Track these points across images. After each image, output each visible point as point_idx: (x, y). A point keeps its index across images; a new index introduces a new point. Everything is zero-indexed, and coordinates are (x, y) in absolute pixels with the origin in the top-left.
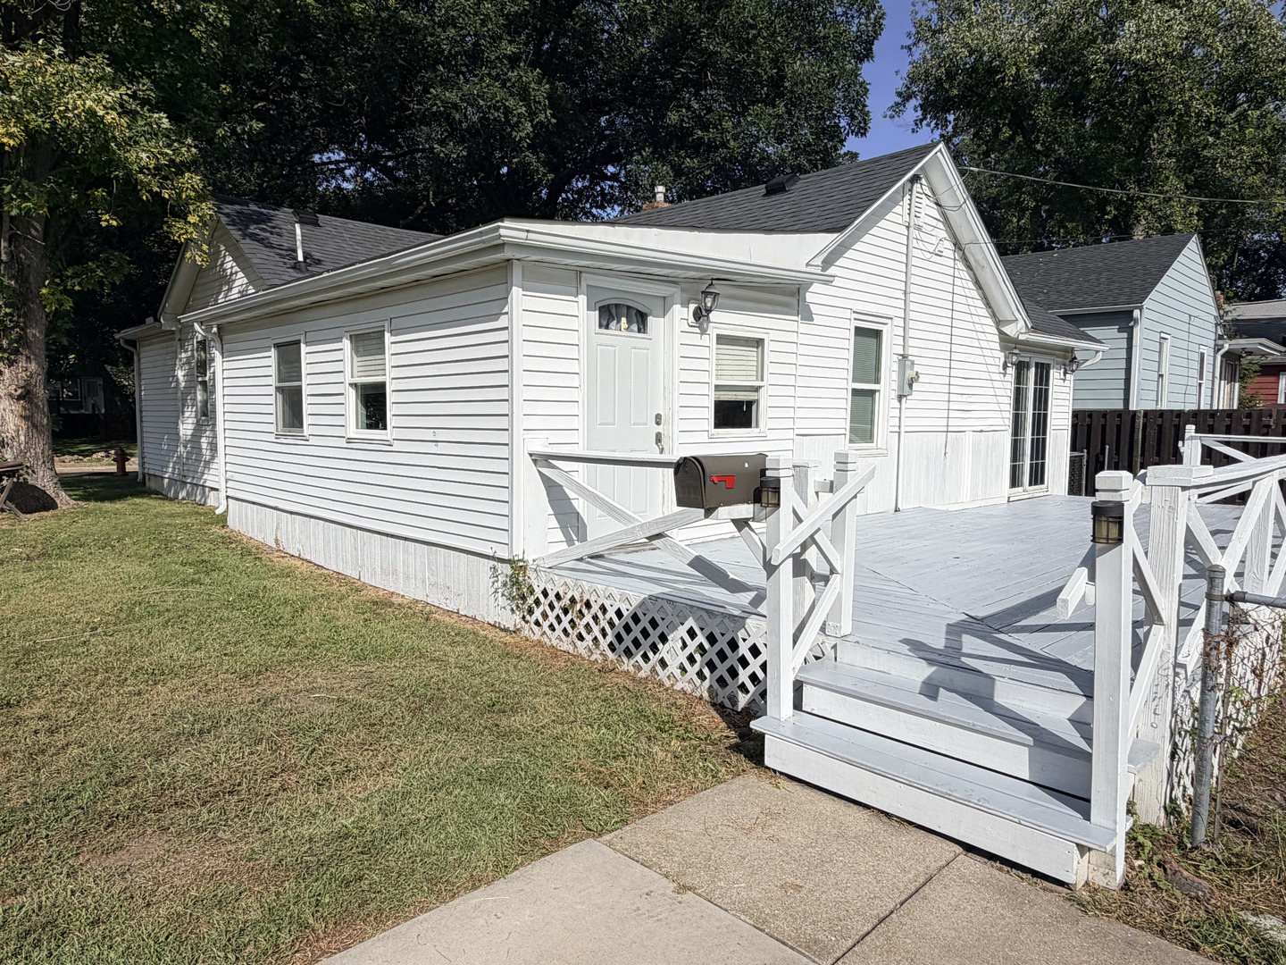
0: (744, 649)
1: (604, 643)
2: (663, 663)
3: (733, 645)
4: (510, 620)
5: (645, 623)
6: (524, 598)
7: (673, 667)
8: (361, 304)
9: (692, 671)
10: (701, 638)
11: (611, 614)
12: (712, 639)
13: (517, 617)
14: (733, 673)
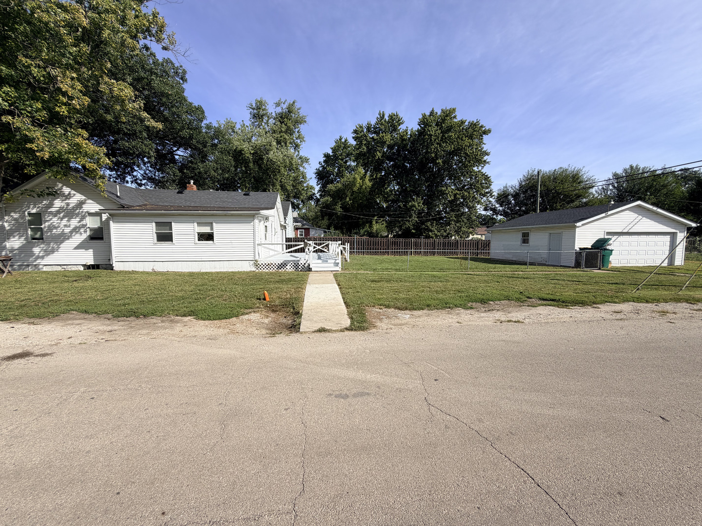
0: (300, 264)
1: (275, 269)
2: (287, 269)
3: (298, 264)
4: (254, 269)
5: (283, 264)
6: (257, 266)
7: (288, 269)
8: (202, 217)
9: (292, 269)
10: (293, 264)
11: (277, 264)
12: (295, 264)
13: (256, 269)
14: (298, 267)
